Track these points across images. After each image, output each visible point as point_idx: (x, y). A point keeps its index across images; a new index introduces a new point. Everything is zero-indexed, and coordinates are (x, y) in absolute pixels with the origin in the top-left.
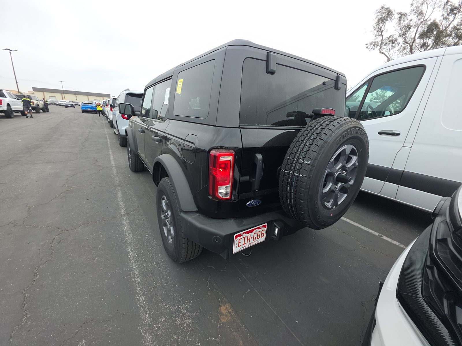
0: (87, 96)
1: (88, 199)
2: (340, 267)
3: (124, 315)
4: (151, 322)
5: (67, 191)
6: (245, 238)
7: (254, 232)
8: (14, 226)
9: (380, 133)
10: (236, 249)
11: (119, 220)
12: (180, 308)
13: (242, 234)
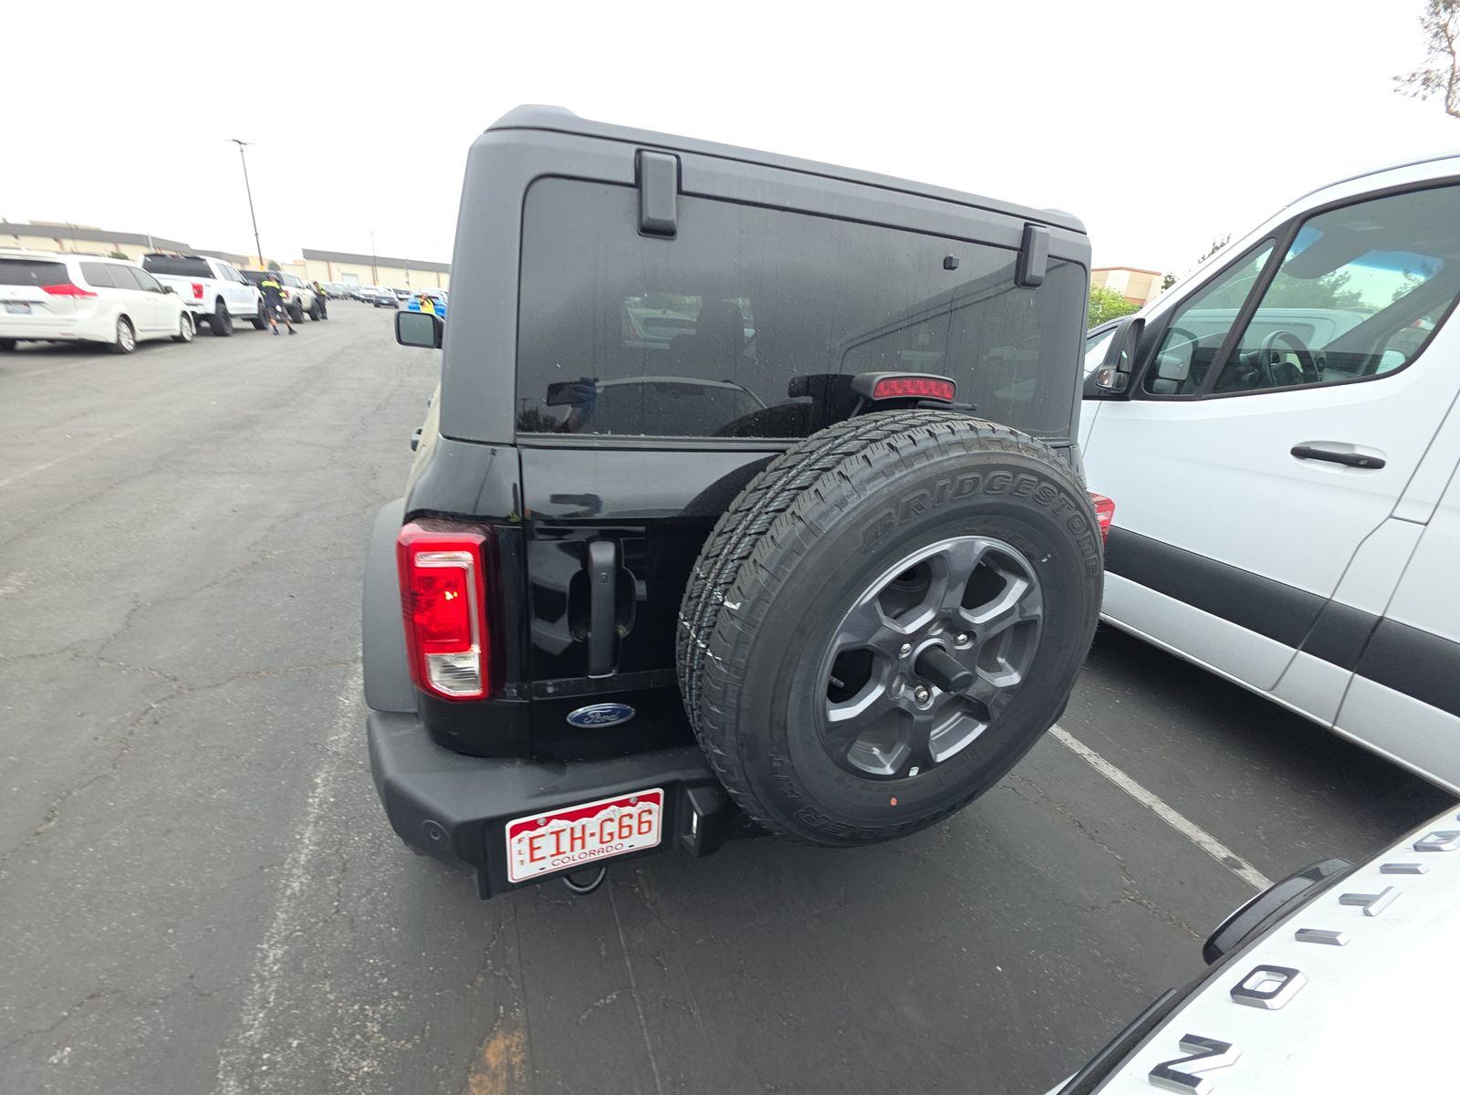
0: (435, 274)
1: (292, 596)
2: (999, 968)
3: (201, 998)
4: (261, 1041)
5: (253, 563)
6: (561, 834)
7: (602, 815)
8: (72, 659)
9: (1301, 453)
10: (520, 868)
11: (342, 673)
12: (366, 1013)
13: (541, 823)
